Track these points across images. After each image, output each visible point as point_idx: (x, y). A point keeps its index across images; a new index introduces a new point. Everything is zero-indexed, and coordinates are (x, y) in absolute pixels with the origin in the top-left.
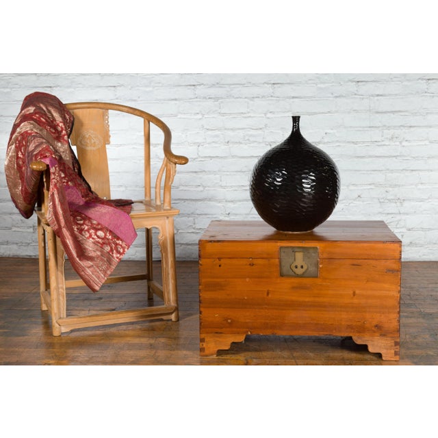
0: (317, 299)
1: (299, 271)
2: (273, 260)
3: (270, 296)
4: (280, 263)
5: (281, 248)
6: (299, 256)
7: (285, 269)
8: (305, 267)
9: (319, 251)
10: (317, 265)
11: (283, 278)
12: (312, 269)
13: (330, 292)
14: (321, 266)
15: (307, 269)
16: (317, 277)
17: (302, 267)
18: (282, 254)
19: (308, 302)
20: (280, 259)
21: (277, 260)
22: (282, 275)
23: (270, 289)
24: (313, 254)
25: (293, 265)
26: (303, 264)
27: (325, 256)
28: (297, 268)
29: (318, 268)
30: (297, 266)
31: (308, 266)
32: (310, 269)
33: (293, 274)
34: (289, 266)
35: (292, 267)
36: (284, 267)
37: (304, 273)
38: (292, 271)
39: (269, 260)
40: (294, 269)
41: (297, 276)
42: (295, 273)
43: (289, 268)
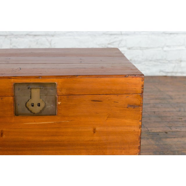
0: (56, 138)
1: (36, 109)
2: (6, 99)
3: (4, 136)
4: (15, 100)
5: (15, 84)
6: (36, 93)
7: (21, 108)
8: (42, 105)
9: (58, 87)
10: (55, 102)
11: (19, 118)
12: (50, 107)
13: (69, 130)
14: (59, 103)
15: (45, 107)
16: (55, 115)
17: (39, 105)
18: (17, 91)
19: (46, 141)
20: (14, 96)
21: (12, 98)
22: (16, 114)
23: (4, 130)
24: (51, 91)
25: (29, 103)
26: (40, 101)
27: (64, 92)
28: (33, 106)
29: (56, 105)
30: (33, 104)
31: (45, 104)
32: (47, 107)
33: (29, 112)
34: (25, 104)
35: (27, 105)
36: (19, 105)
37: (41, 112)
38: (28, 109)
39: (2, 99)
40: (31, 108)
41: (33, 114)
42: (31, 111)
43: (25, 106)
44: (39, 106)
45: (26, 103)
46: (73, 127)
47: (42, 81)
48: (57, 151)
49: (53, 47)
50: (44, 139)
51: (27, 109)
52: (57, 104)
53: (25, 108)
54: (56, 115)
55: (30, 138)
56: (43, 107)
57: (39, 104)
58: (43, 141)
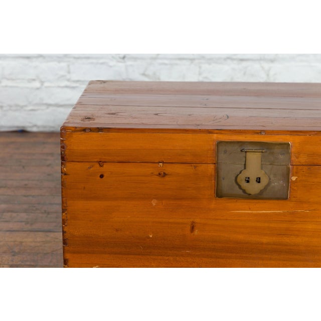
0: (286, 240)
1: (254, 188)
2: (202, 168)
3: (196, 232)
4: (217, 171)
5: (219, 143)
6: (254, 159)
7: (227, 184)
8: (264, 181)
9: (293, 150)
10: (287, 176)
11: (223, 202)
12: (278, 184)
13: (310, 227)
14: (294, 178)
15: (268, 184)
17: (258, 180)
18: (222, 156)
19: (268, 244)
20: (216, 164)
21: (212, 166)
22: (219, 195)
23: (197, 220)
24: (281, 157)
25: (242, 177)
26: (261, 174)
27: (303, 159)
28: (248, 182)
29: (288, 182)
30: (249, 178)
31: (270, 179)
32: (273, 184)
33: (241, 192)
34: (234, 178)
35: (238, 180)
36: (223, 179)
37: (262, 192)
38: (240, 187)
39: (195, 167)
40: (244, 185)
41: (248, 196)
42: (244, 191)
43: (234, 181)
44: (259, 182)
45: (235, 176)
46: (317, 222)
47: (265, 139)
48: (285, 262)
49: (272, 80)
50: (265, 240)
51: (237, 187)
52: (290, 181)
53: (235, 184)
54: (287, 198)
55: (241, 237)
56: (266, 184)
57: (260, 178)
58: (262, 244)
